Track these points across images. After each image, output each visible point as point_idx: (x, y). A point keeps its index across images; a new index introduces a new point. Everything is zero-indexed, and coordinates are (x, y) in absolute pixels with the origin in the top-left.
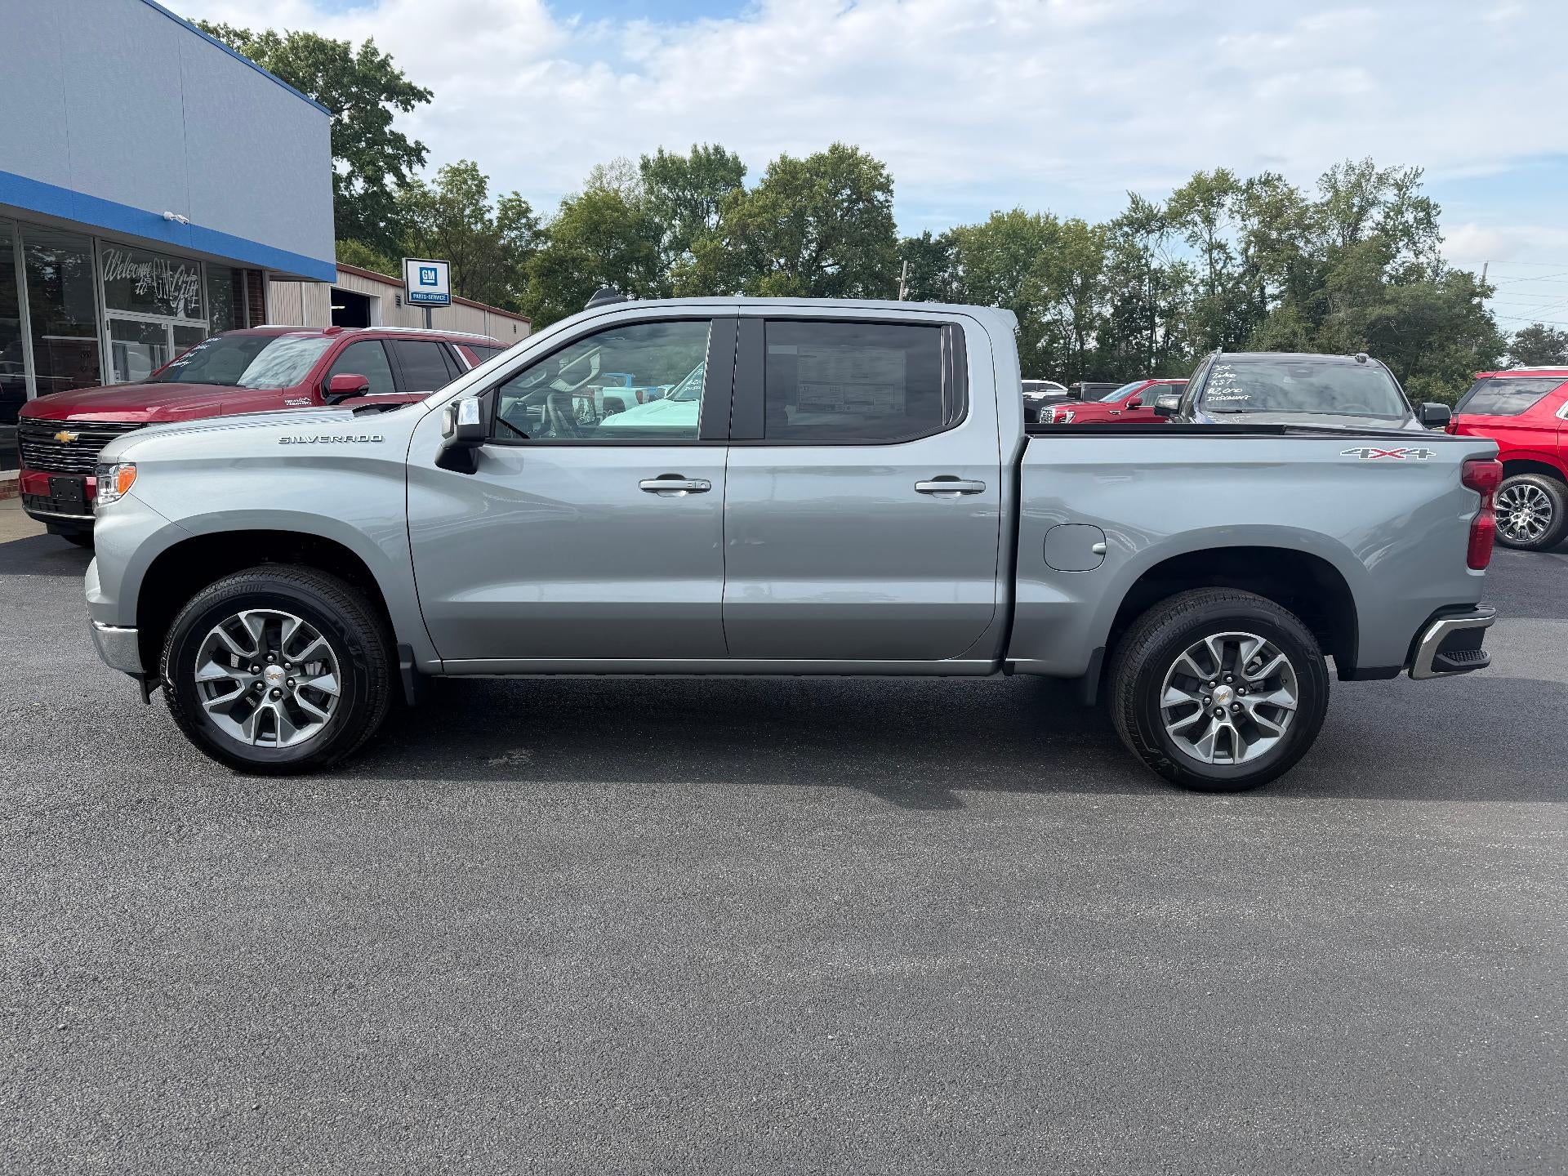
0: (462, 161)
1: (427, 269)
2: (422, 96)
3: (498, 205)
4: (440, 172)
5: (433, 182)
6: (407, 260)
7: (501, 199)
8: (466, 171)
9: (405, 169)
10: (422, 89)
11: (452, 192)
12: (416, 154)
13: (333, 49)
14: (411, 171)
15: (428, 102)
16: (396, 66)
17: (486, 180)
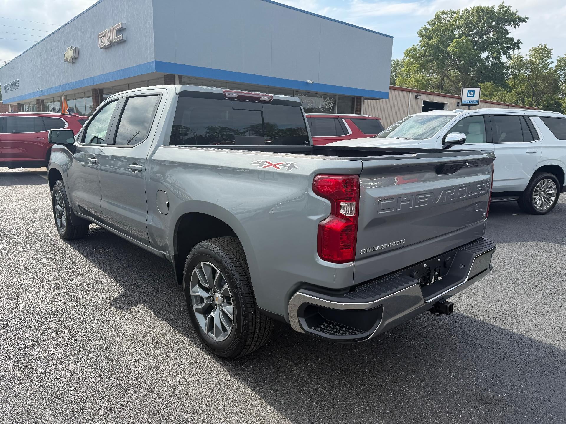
0: (540, 45)
1: (471, 91)
2: (523, 20)
3: (556, 61)
4: (530, 51)
5: (526, 55)
6: (463, 88)
7: (558, 58)
8: (541, 49)
9: (511, 52)
10: (524, 17)
11: (534, 58)
12: (517, 45)
13: (487, 10)
14: (513, 52)
15: (526, 22)
16: (513, 10)
17: (552, 51)
